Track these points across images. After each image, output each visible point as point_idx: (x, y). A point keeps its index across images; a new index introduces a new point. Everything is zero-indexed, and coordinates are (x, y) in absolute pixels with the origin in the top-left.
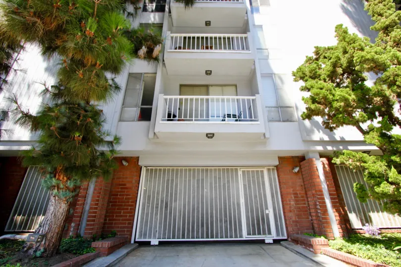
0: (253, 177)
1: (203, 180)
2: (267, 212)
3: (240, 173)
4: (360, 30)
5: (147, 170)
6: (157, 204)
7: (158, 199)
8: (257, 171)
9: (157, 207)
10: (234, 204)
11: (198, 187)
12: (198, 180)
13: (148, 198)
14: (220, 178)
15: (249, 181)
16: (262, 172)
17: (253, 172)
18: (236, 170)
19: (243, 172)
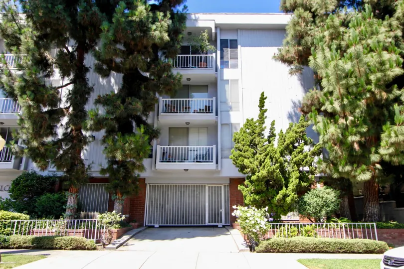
0: (215, 190)
1: (184, 192)
2: (221, 211)
3: (207, 188)
4: (303, 83)
5: (150, 186)
6: (157, 206)
7: (157, 203)
8: (218, 187)
9: (157, 208)
10: (202, 206)
11: (181, 196)
12: (181, 192)
13: (151, 202)
14: (194, 191)
15: (212, 193)
16: (221, 187)
17: (215, 187)
18: (205, 186)
19: (209, 187)
